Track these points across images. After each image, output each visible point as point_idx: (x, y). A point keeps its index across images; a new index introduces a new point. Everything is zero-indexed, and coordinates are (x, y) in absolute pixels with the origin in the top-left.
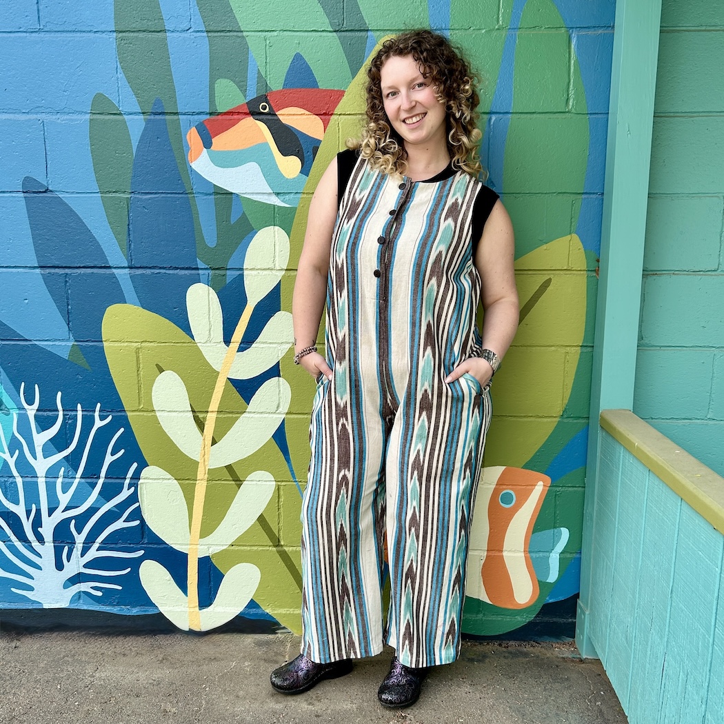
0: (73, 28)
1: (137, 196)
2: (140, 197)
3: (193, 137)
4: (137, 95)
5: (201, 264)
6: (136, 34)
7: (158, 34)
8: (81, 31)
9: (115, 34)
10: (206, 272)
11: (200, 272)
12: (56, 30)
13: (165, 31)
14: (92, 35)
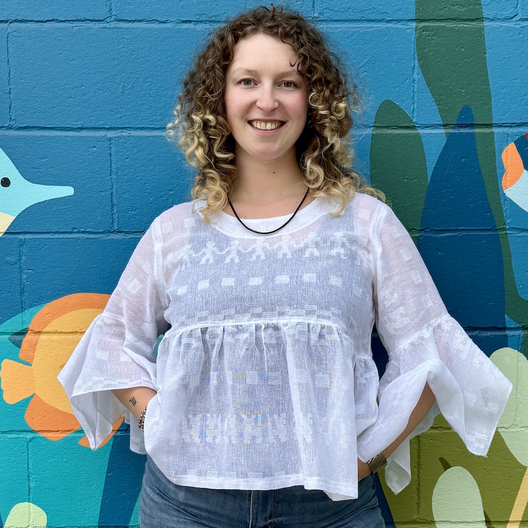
0: (359, 16)
1: (429, 235)
2: (434, 236)
3: (510, 155)
4: (438, 102)
5: (509, 322)
6: (442, 24)
7: (473, 23)
8: (368, 21)
9: (414, 24)
10: (517, 333)
11: (508, 333)
12: (337, 18)
13: (481, 19)
14: (383, 25)
